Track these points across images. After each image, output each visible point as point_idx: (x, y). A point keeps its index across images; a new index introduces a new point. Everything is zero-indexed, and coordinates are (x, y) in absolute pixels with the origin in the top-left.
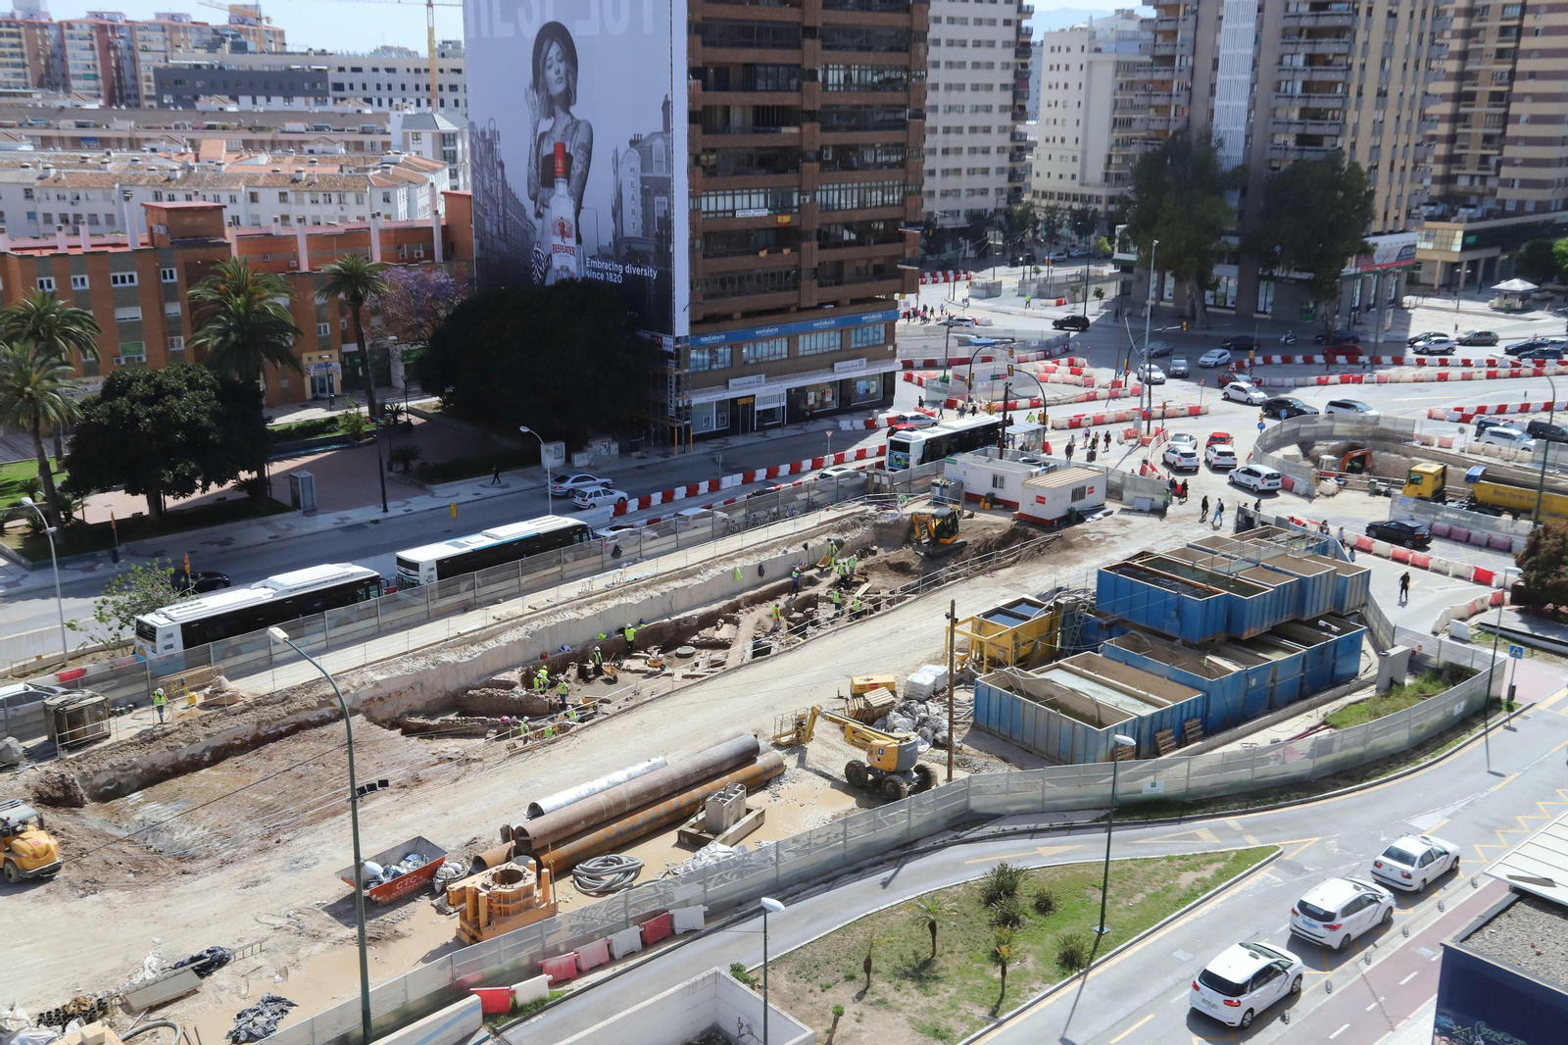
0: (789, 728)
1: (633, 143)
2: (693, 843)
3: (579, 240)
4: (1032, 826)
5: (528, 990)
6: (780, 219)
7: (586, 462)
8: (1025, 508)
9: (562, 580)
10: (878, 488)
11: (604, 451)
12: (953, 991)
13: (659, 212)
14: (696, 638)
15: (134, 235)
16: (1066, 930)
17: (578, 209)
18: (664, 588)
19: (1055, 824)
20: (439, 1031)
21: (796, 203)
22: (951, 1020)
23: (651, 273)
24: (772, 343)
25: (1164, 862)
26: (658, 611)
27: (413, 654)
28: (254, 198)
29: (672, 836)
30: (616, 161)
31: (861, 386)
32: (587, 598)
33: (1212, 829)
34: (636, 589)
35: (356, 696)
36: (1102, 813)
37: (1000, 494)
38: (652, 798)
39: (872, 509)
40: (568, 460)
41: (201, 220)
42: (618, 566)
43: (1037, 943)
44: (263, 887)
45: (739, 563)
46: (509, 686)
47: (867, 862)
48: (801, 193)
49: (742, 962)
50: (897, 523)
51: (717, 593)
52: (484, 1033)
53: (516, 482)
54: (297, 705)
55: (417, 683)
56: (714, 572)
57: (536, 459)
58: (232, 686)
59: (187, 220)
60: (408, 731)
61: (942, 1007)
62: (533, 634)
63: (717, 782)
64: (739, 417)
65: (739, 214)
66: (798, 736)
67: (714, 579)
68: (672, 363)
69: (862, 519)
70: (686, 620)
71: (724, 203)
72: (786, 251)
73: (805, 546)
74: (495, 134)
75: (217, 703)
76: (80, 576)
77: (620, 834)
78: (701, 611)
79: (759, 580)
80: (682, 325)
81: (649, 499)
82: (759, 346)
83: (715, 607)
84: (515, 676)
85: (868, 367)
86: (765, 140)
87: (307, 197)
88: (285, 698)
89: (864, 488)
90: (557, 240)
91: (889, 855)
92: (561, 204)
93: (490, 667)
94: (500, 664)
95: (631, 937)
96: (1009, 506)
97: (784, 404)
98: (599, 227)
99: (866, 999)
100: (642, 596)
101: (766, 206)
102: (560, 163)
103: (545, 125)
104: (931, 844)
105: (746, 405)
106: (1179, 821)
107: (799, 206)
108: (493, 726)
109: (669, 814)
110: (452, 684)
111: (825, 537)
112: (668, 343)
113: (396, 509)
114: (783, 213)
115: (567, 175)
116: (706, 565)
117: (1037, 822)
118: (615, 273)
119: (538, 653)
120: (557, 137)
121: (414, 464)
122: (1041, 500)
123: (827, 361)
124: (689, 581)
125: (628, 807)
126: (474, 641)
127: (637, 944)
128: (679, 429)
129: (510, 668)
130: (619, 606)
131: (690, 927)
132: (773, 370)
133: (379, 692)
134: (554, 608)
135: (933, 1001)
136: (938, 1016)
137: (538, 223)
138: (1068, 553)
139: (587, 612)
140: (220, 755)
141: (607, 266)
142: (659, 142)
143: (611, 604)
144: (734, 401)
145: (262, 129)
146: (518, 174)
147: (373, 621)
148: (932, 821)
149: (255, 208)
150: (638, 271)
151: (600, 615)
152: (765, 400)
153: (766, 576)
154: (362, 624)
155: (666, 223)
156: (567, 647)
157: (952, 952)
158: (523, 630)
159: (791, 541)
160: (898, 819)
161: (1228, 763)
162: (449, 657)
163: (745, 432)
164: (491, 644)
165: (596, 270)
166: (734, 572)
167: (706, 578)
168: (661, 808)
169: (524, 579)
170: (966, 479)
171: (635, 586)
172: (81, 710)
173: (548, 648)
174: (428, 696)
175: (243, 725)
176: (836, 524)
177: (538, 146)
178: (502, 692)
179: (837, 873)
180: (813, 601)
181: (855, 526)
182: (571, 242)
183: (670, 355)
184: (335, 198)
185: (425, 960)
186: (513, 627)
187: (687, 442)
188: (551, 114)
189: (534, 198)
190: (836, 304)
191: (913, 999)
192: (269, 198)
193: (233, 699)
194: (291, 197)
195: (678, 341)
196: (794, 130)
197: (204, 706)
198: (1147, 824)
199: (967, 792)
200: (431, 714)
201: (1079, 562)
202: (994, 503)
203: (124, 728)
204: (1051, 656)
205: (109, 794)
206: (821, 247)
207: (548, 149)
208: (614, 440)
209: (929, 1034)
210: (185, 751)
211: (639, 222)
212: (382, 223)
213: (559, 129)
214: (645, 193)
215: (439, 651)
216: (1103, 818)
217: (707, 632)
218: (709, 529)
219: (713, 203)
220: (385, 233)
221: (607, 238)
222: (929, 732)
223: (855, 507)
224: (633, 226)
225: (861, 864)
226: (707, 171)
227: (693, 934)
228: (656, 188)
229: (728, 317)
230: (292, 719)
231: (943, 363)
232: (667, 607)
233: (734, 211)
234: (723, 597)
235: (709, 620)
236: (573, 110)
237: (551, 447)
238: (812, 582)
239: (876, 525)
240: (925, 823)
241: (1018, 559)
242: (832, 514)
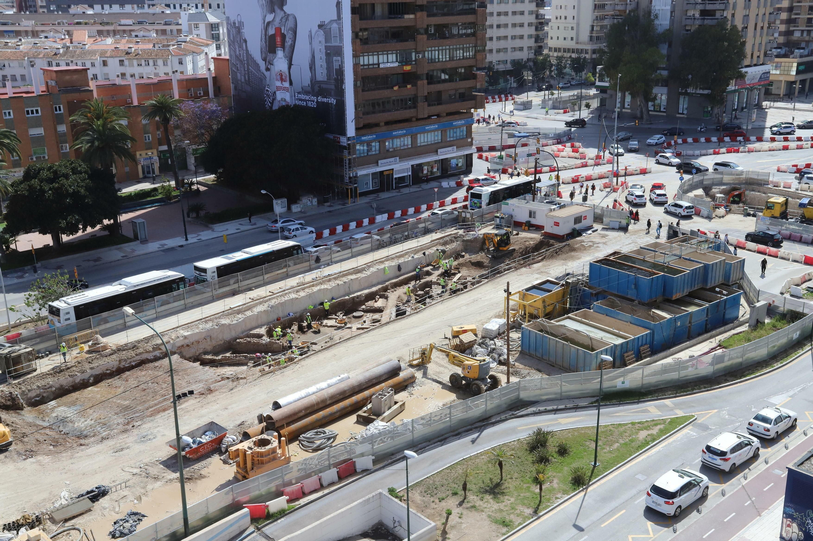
0: (418, 356)
1: (320, 26)
2: (365, 421)
3: (291, 83)
4: (555, 407)
5: (275, 505)
6: (405, 68)
7: (299, 209)
8: (547, 229)
9: (287, 276)
10: (464, 220)
11: (309, 203)
12: (512, 500)
13: (336, 66)
14: (364, 307)
15: (37, 87)
16: (575, 465)
17: (290, 65)
18: (345, 279)
19: (568, 406)
20: (226, 529)
21: (414, 59)
22: (512, 516)
23: (333, 101)
24: (402, 139)
25: (630, 425)
26: (342, 292)
27: (205, 320)
28: (105, 63)
29: (354, 418)
30: (311, 37)
31: (453, 162)
32: (302, 286)
33: (656, 407)
34: (329, 280)
35: (174, 344)
36: (594, 399)
37: (534, 221)
38: (341, 397)
39: (461, 232)
40: (289, 208)
41: (75, 77)
42: (319, 268)
43: (559, 472)
44: (125, 451)
45: (387, 264)
46: (259, 336)
47: (463, 429)
48: (417, 52)
49: (395, 487)
50: (475, 239)
51: (375, 282)
52: (252, 529)
53: (260, 222)
54: (141, 350)
55: (208, 336)
56: (373, 270)
57: (271, 209)
58: (104, 340)
59: (68, 77)
60: (204, 363)
61: (507, 509)
62: (272, 307)
63: (378, 387)
64: (385, 181)
65: (382, 66)
66: (423, 360)
67: (373, 273)
68: (346, 152)
69: (456, 238)
70: (358, 297)
71: (373, 59)
72: (409, 86)
73: (424, 254)
74: (241, 23)
75: (96, 350)
76: (16, 281)
77: (324, 417)
78: (366, 291)
79: (398, 273)
80: (351, 131)
81: (335, 230)
82: (395, 141)
83: (374, 289)
84: (263, 331)
85: (457, 151)
86: (396, 23)
87: (135, 63)
88: (134, 346)
89: (457, 220)
90: (278, 84)
91: (475, 426)
92: (280, 63)
93: (249, 326)
94: (254, 324)
95: (332, 474)
96: (539, 228)
97: (410, 173)
98: (302, 75)
99: (464, 505)
100: (333, 284)
101: (397, 61)
102: (278, 39)
103: (270, 17)
104: (498, 419)
105: (388, 175)
106: (638, 403)
107: (415, 61)
109: (351, 406)
110: (227, 336)
111: (435, 248)
112: (343, 141)
113: (192, 239)
114: (406, 65)
115: (283, 47)
116: (369, 265)
117: (558, 405)
118: (312, 101)
119: (275, 317)
120: (277, 24)
121: (202, 213)
122: (557, 224)
123: (433, 148)
124: (359, 275)
125: (328, 402)
126: (239, 312)
127: (336, 478)
128: (351, 189)
129: (260, 326)
130: (320, 290)
131: (365, 468)
132: (403, 154)
133: (187, 341)
134: (284, 292)
135: (502, 506)
136: (505, 514)
137: (267, 74)
138: (573, 254)
139: (302, 294)
140: (98, 379)
141: (307, 98)
142: (335, 25)
143: (315, 289)
144: (381, 172)
145: (107, 24)
146: (255, 45)
147: (182, 302)
148: (499, 406)
149: (106, 69)
150: (325, 100)
151: (310, 296)
152: (399, 171)
153: (402, 271)
154: (176, 304)
155: (340, 72)
156: (291, 314)
157: (511, 478)
158: (266, 305)
159: (416, 251)
160: (480, 405)
161: (666, 369)
162: (225, 321)
163: (388, 190)
164: (249, 313)
165: (301, 100)
166: (384, 269)
167: (368, 273)
168: (347, 402)
169: (266, 276)
170: (514, 214)
171: (329, 278)
172: (19, 356)
173: (281, 315)
174: (214, 343)
175: (111, 362)
176: (441, 241)
177: (266, 29)
178: (255, 340)
179: (446, 436)
180: (429, 285)
181: (452, 241)
182: (287, 84)
183: (345, 148)
184: (151, 62)
185: (218, 490)
186: (261, 303)
187: (356, 196)
188: (272, 11)
189: (264, 60)
190: (438, 116)
191: (490, 504)
192: (113, 63)
193: (105, 348)
194: (126, 62)
195: (349, 139)
196: (412, 16)
197: (89, 352)
198: (619, 405)
199: (518, 389)
200: (216, 353)
201: (579, 258)
202: (530, 227)
203: (44, 365)
204: (564, 312)
205: (37, 402)
206: (429, 83)
207: (271, 31)
208: (315, 196)
209: (500, 524)
210: (79, 377)
211: (325, 72)
212: (179, 76)
213: (278, 20)
214: (327, 55)
215: (219, 318)
216: (595, 402)
217: (370, 303)
218: (369, 245)
219: (365, 60)
220: (180, 82)
221: (307, 82)
222: (496, 356)
223: (451, 231)
224: (321, 74)
225: (460, 430)
226: (362, 42)
227: (367, 472)
228: (334, 52)
229: (377, 125)
230: (138, 358)
231: (499, 148)
232: (347, 290)
233: (379, 64)
234: (378, 284)
235: (371, 297)
236: (285, 8)
237: (279, 201)
238: (428, 274)
239: (464, 241)
240: (495, 407)
241: (544, 258)
242: (438, 235)
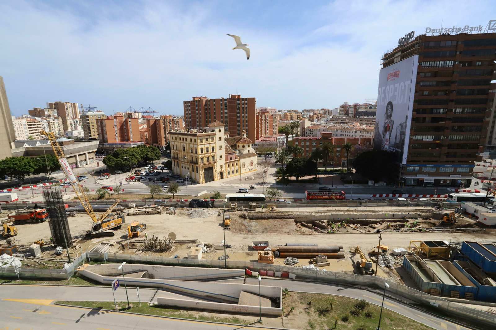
0: (354, 249)
1: (400, 124)
2: (311, 263)
3: (389, 143)
4: (390, 296)
5: (254, 273)
6: (436, 142)
7: (378, 185)
8: (480, 220)
9: (347, 206)
10: (439, 205)
11: (382, 184)
12: (326, 320)
13: (402, 138)
14: (370, 225)
15: (319, 137)
16: (368, 324)
17: (390, 137)
18: (366, 213)
19: (397, 298)
20: (236, 272)
21: (442, 138)
22: (318, 326)
23: (400, 150)
25: (419, 325)
26: (363, 217)
27: (308, 212)
28: (356, 132)
30: (397, 128)
31: (459, 181)
32: (348, 211)
33: (448, 325)
34: (360, 212)
35: (294, 216)
36: (414, 303)
37: (476, 215)
39: (434, 209)
40: (374, 184)
41: (327, 135)
42: (361, 207)
43: (357, 322)
44: (246, 239)
45: (389, 212)
46: (323, 222)
47: (341, 283)
48: (443, 136)
49: (288, 289)
50: (440, 214)
51: (380, 217)
52: (244, 277)
53: (360, 187)
54: (283, 214)
55: (306, 217)
56: (380, 213)
57: (367, 183)
58: (275, 208)
59: (325, 135)
60: (302, 224)
61: (319, 321)
62: (332, 214)
64: (420, 183)
65: (424, 140)
66: (355, 251)
67: (379, 214)
68: (401, 169)
69: (430, 211)
70: (369, 221)
71: (420, 137)
72: (437, 149)
73: (409, 213)
74: (379, 122)
75: (272, 211)
76: (281, 187)
77: (299, 255)
78: (374, 220)
79: (393, 217)
80: (404, 161)
81: (376, 195)
82: (427, 168)
83: (378, 220)
84: (325, 221)
85: (461, 177)
86: (435, 125)
87: (364, 132)
88: (282, 212)
89: (436, 205)
90: (386, 143)
91: (347, 285)
92: (387, 136)
93: (322, 218)
94: (324, 218)
95: (279, 274)
96: (477, 218)
97: (433, 182)
98: (393, 141)
99: (306, 310)
100: (360, 213)
101: (432, 139)
102: (388, 128)
103: (387, 121)
104: (359, 287)
105: (421, 181)
106: (438, 317)
107: (443, 139)
108: (314, 228)
109: (311, 255)
110: (313, 219)
111: (415, 212)
112: (401, 165)
113: (335, 187)
114: (438, 140)
115: (389, 131)
116: (380, 211)
117: (392, 296)
118: (394, 150)
119: (333, 218)
120: (388, 123)
121: (344, 180)
122: (485, 219)
123: (449, 174)
124: (374, 214)
125: (303, 251)
126: (320, 213)
127: (280, 276)
128: (401, 183)
129: (326, 219)
130: (353, 214)
131: (292, 278)
132: (430, 174)
133: (298, 216)
134: (340, 211)
135: (318, 319)
136: (316, 323)
137: (383, 139)
138: (485, 235)
139: (346, 213)
140: (269, 218)
141: (393, 148)
142: (404, 124)
143: (352, 213)
144: (418, 179)
145: (369, 121)
146: (381, 130)
147: (306, 204)
148: (365, 283)
149: (356, 134)
150: (398, 150)
151: (349, 215)
152: (427, 180)
153: (395, 217)
154: (303, 204)
155: (404, 141)
156: (339, 219)
157: (335, 312)
158: (331, 213)
159: (405, 211)
160: (361, 279)
161: (473, 311)
162: (313, 214)
163: (420, 186)
164: (323, 214)
165: (391, 149)
166: (386, 214)
167: (377, 213)
169: (338, 204)
170: (467, 209)
171: (360, 211)
172: (252, 206)
173: (335, 218)
174: (308, 219)
175: (273, 214)
176: (421, 210)
177: (385, 125)
178: (320, 223)
179: (332, 282)
181: (427, 212)
182: (388, 143)
183: (401, 167)
184: (369, 133)
185: (251, 261)
186: (329, 212)
187: (403, 185)
188: (387, 119)
189: (383, 134)
190: (453, 162)
191: (315, 316)
192: (358, 132)
193: (274, 210)
194: (362, 132)
195: (403, 165)
196: (443, 122)
197: (271, 210)
198: (425, 312)
200: (307, 223)
201: (486, 238)
202: (473, 216)
203: (258, 210)
205: (251, 218)
206: (448, 149)
207: (386, 125)
208: (385, 182)
209: (310, 325)
210: (264, 216)
211: (399, 140)
212: (361, 137)
213: (389, 121)
214: (401, 134)
215: (313, 212)
216: (413, 304)
217: (373, 225)
218: (386, 204)
219: (416, 137)
221: (393, 143)
222: (386, 263)
223: (429, 208)
224: (398, 141)
225: (339, 283)
226: (415, 130)
227: (292, 279)
228: (403, 133)
229: (419, 161)
230: (282, 216)
231: (489, 179)
232: (366, 217)
233: (423, 139)
234: (381, 219)
235: (376, 222)
236: (391, 118)
237: (371, 181)
238: (408, 221)
239: (433, 213)
242: (423, 208)
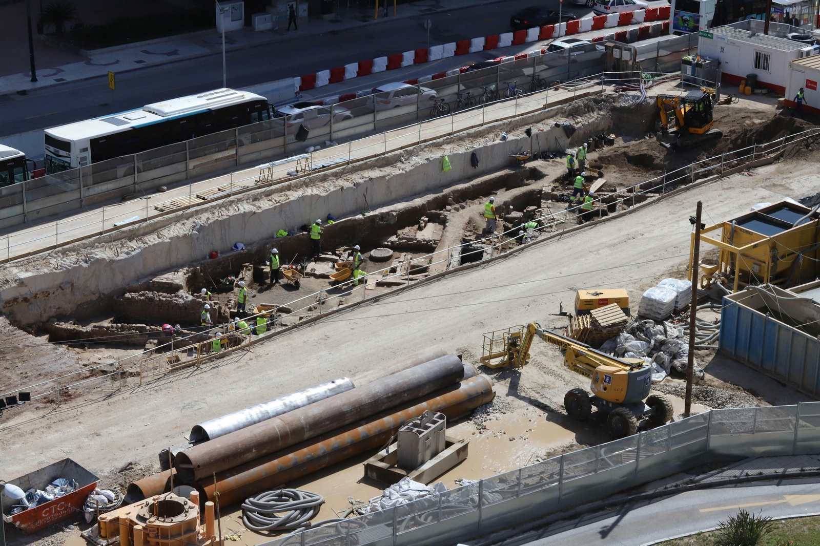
0: (500, 348)
2: (382, 479)
4: (780, 470)
7: (269, 25)
9: (236, 165)
10: (619, 64)
14: (394, 238)
18: (357, 178)
19: (809, 469)
26: (349, 205)
27: (63, 249)
29: (358, 471)
32: (265, 187)
34: (324, 179)
37: (764, 76)
38: (335, 425)
39: (609, 90)
40: (248, 22)
42: (304, 150)
45: (448, 150)
46: (173, 288)
47: (585, 507)
50: (640, 107)
51: (420, 186)
53: (187, 48)
55: (67, 282)
56: (417, 160)
57: (211, 22)
62: (201, 229)
63: (412, 409)
67: (417, 169)
69: (597, 101)
70: (382, 216)
73: (528, 132)
77: (297, 466)
78: (401, 206)
79: (471, 171)
81: (343, 72)
83: (418, 202)
84: (179, 277)
89: (602, 65)
91: (611, 501)
93: (151, 267)
94: (162, 263)
96: (773, 91)
100: (331, 186)
104: (661, 489)
108: (153, 335)
110: (106, 284)
111: (552, 122)
113: (46, 79)
116: (409, 151)
117: (786, 466)
119: (207, 251)
121: (68, 26)
124: (388, 171)
125: (307, 435)
126: (132, 236)
129: (174, 268)
130: (302, 198)
133: (24, 291)
134: (227, 199)
139: (265, 204)
143: (294, 195)
147: (18, 209)
148: (663, 463)
151: (281, 209)
153: (481, 167)
156: (241, 246)
158: (189, 223)
159: (511, 125)
160: (624, 459)
162: (103, 254)
164: (152, 240)
166: (441, 161)
167: (407, 167)
168: (346, 437)
169: (192, 164)
170: (723, 57)
171: (323, 174)
173: (218, 245)
174: (79, 298)
176: (566, 107)
178: (163, 296)
179: (549, 518)
180: (535, 198)
181: (588, 109)
186: (178, 220)
199: (707, 430)
200: (82, 319)
202: (756, 87)
215: (92, 245)
217: (407, 232)
218: (412, 109)
222: (666, 358)
223: (589, 87)
225: (579, 509)
232: (361, 201)
234: (428, 191)
235: (411, 218)
237: (227, 7)
238: (536, 175)
239: (614, 109)
240: (656, 465)
241: (781, 155)
242: (561, 94)
